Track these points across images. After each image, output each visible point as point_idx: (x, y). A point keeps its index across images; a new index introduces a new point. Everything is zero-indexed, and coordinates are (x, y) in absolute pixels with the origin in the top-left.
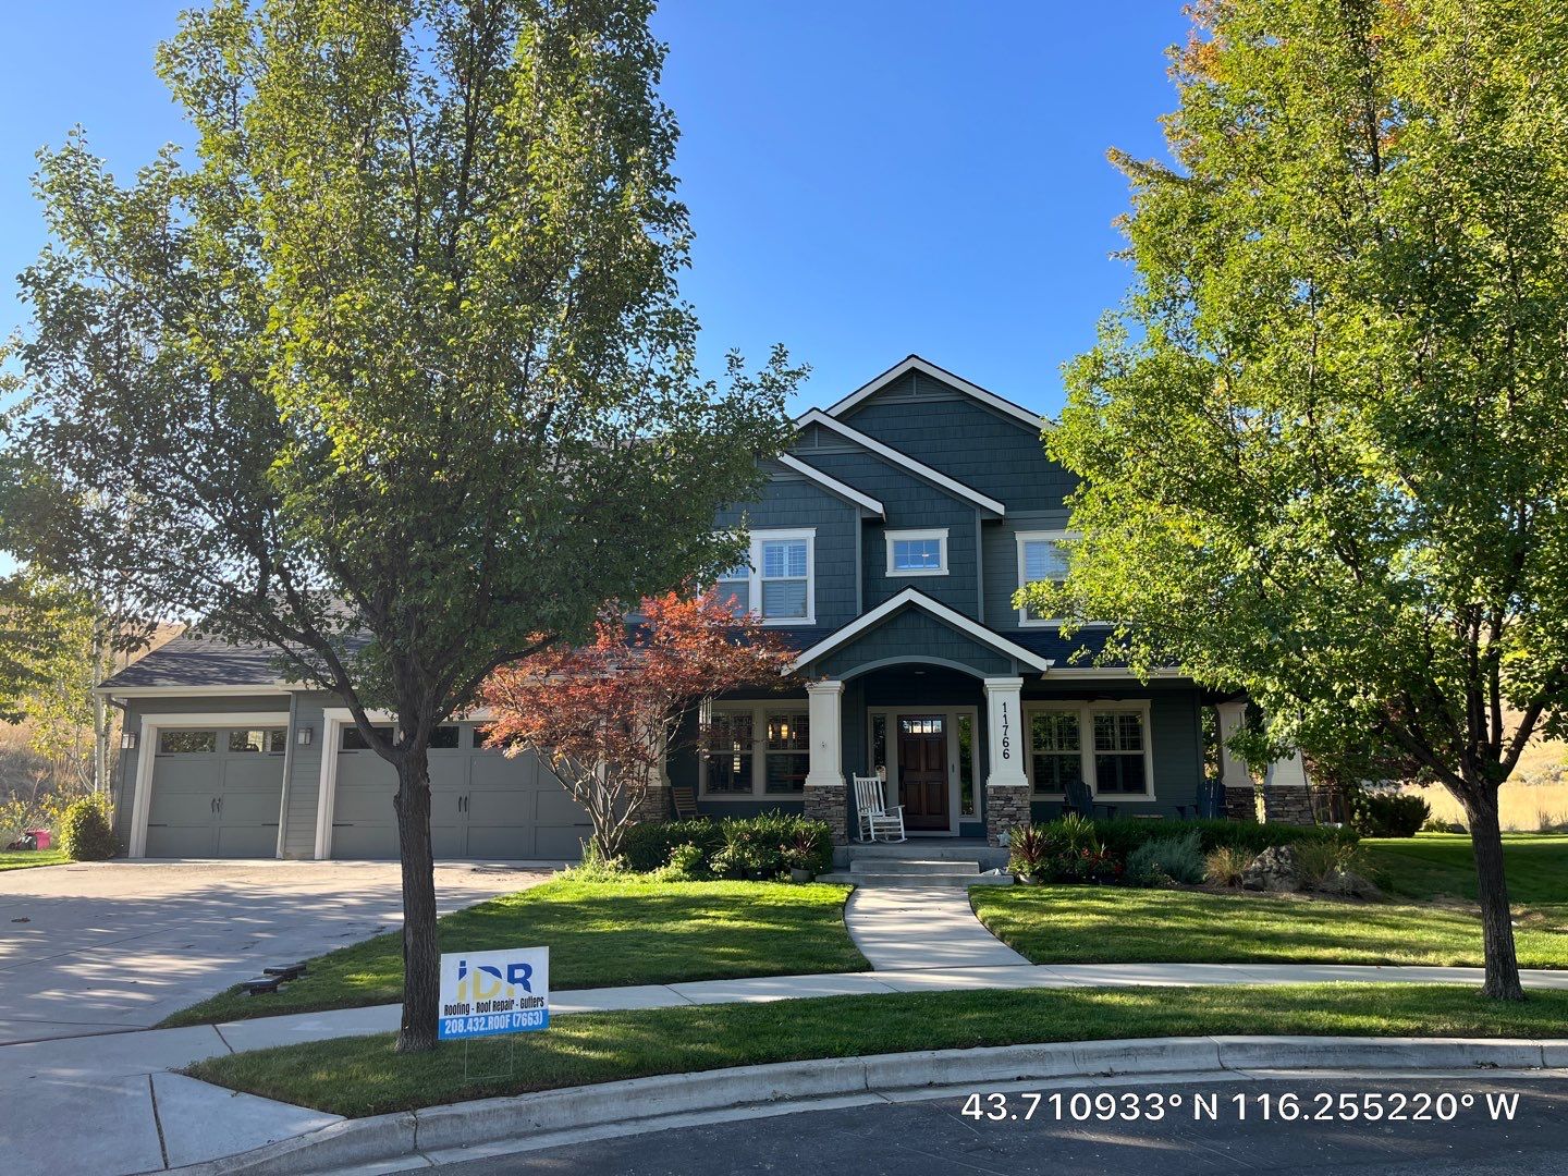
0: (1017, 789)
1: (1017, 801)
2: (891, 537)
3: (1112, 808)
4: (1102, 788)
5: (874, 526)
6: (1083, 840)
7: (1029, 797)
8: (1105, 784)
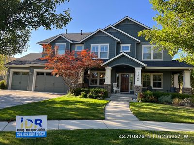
0: (139, 86)
1: (139, 88)
2: (121, 45)
3: (155, 90)
4: (154, 87)
5: (119, 44)
6: (150, 95)
7: (142, 88)
8: (154, 86)
